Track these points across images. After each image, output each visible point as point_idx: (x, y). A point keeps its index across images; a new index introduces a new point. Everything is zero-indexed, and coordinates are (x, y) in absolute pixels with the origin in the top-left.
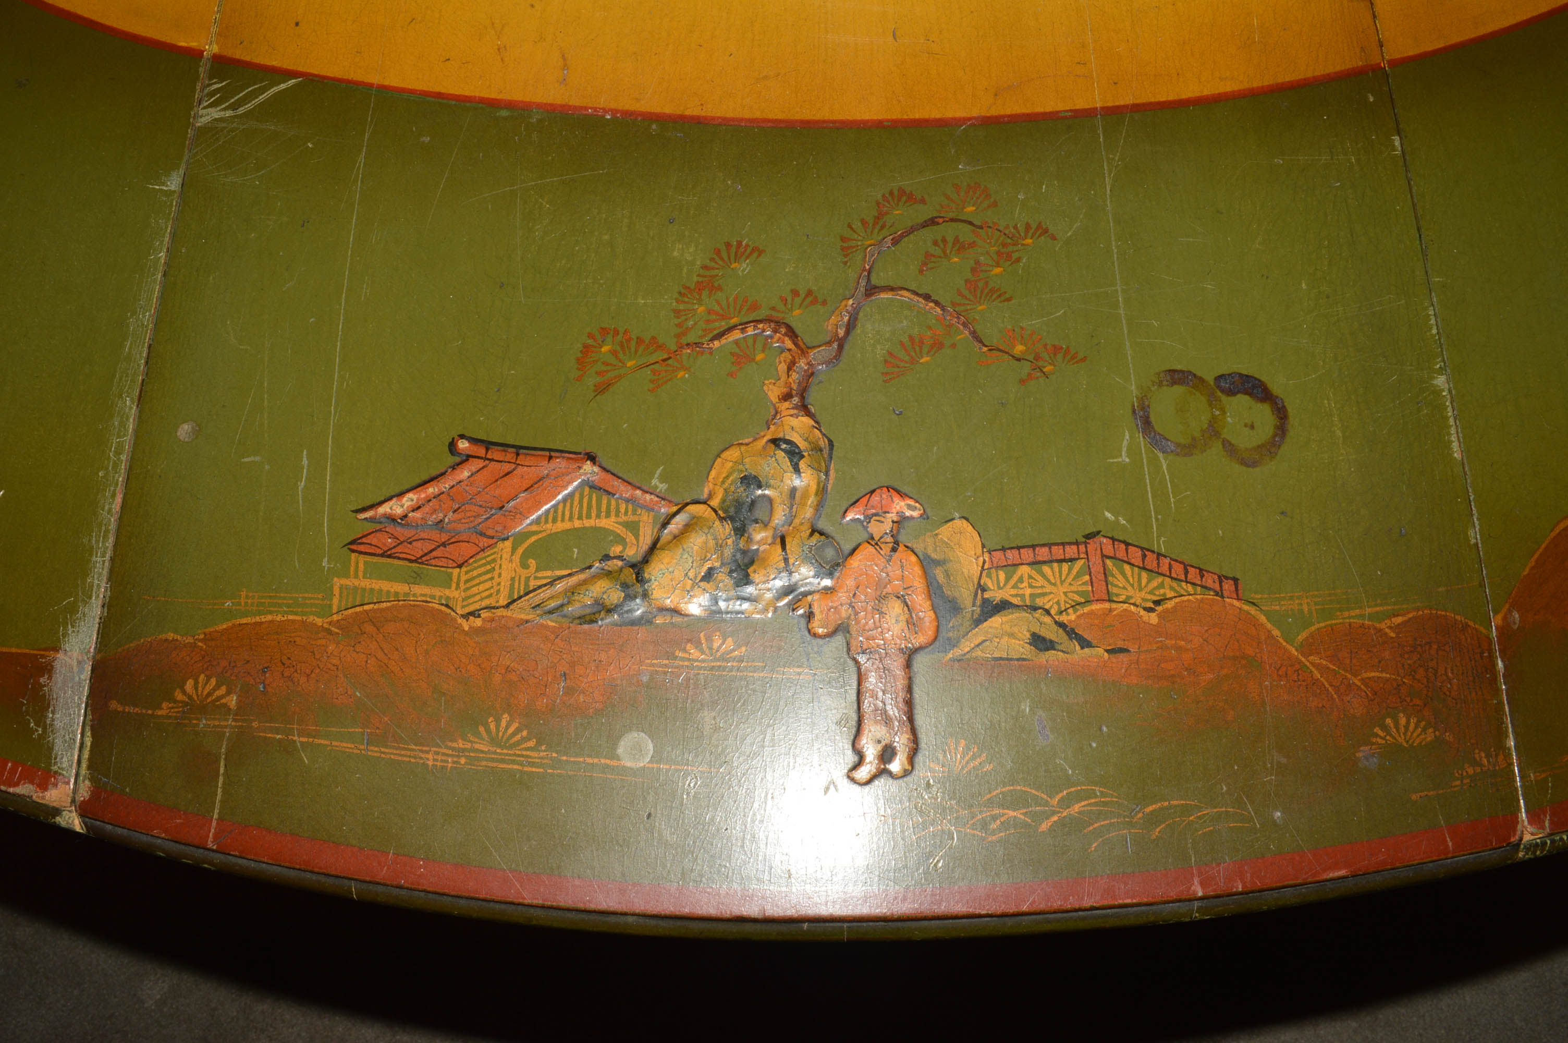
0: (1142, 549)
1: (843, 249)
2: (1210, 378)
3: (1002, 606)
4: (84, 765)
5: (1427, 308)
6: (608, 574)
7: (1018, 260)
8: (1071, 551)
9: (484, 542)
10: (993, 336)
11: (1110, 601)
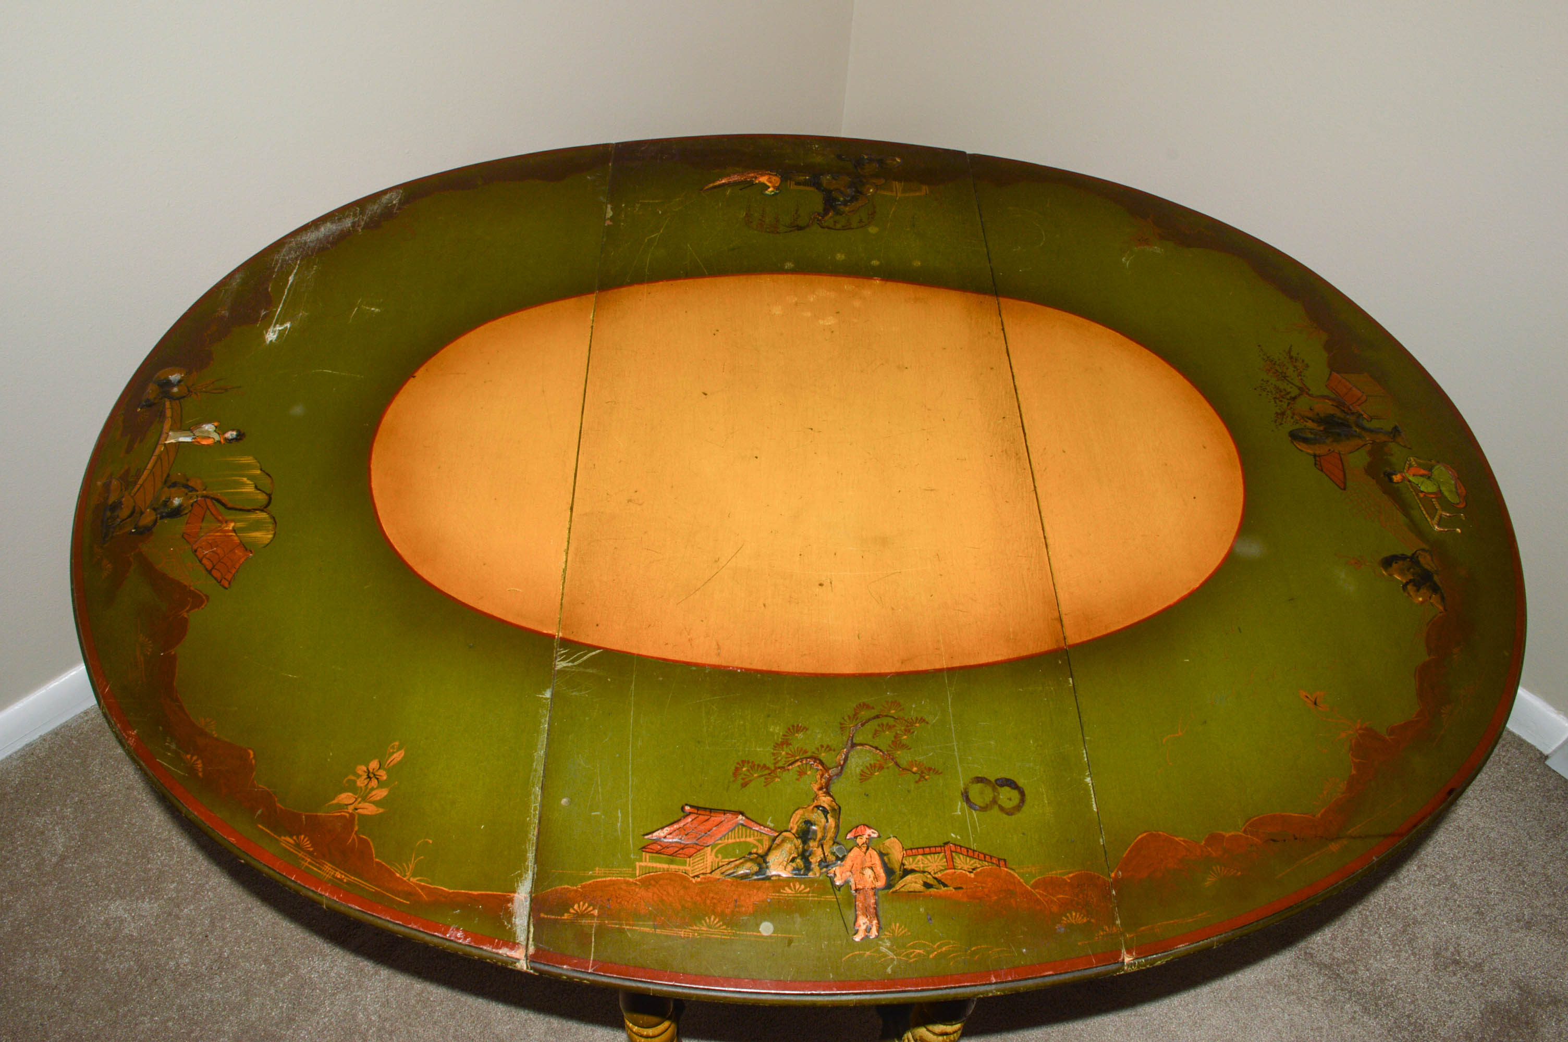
0: (967, 848)
1: (841, 728)
2: (993, 780)
3: (912, 871)
4: (531, 939)
5: (1083, 750)
6: (751, 860)
7: (913, 732)
8: (938, 849)
9: (698, 847)
10: (904, 764)
11: (955, 869)
